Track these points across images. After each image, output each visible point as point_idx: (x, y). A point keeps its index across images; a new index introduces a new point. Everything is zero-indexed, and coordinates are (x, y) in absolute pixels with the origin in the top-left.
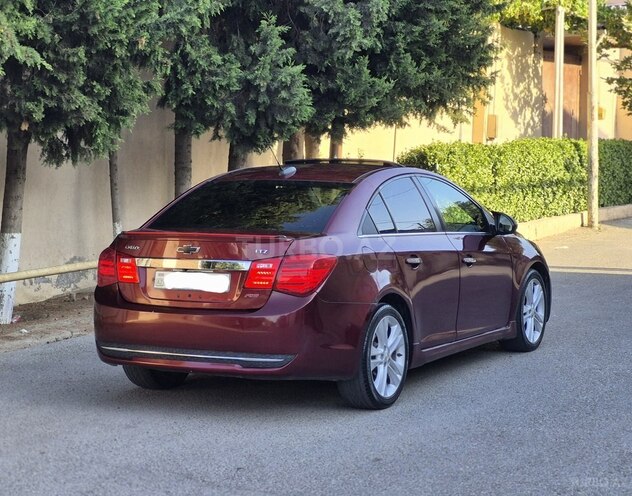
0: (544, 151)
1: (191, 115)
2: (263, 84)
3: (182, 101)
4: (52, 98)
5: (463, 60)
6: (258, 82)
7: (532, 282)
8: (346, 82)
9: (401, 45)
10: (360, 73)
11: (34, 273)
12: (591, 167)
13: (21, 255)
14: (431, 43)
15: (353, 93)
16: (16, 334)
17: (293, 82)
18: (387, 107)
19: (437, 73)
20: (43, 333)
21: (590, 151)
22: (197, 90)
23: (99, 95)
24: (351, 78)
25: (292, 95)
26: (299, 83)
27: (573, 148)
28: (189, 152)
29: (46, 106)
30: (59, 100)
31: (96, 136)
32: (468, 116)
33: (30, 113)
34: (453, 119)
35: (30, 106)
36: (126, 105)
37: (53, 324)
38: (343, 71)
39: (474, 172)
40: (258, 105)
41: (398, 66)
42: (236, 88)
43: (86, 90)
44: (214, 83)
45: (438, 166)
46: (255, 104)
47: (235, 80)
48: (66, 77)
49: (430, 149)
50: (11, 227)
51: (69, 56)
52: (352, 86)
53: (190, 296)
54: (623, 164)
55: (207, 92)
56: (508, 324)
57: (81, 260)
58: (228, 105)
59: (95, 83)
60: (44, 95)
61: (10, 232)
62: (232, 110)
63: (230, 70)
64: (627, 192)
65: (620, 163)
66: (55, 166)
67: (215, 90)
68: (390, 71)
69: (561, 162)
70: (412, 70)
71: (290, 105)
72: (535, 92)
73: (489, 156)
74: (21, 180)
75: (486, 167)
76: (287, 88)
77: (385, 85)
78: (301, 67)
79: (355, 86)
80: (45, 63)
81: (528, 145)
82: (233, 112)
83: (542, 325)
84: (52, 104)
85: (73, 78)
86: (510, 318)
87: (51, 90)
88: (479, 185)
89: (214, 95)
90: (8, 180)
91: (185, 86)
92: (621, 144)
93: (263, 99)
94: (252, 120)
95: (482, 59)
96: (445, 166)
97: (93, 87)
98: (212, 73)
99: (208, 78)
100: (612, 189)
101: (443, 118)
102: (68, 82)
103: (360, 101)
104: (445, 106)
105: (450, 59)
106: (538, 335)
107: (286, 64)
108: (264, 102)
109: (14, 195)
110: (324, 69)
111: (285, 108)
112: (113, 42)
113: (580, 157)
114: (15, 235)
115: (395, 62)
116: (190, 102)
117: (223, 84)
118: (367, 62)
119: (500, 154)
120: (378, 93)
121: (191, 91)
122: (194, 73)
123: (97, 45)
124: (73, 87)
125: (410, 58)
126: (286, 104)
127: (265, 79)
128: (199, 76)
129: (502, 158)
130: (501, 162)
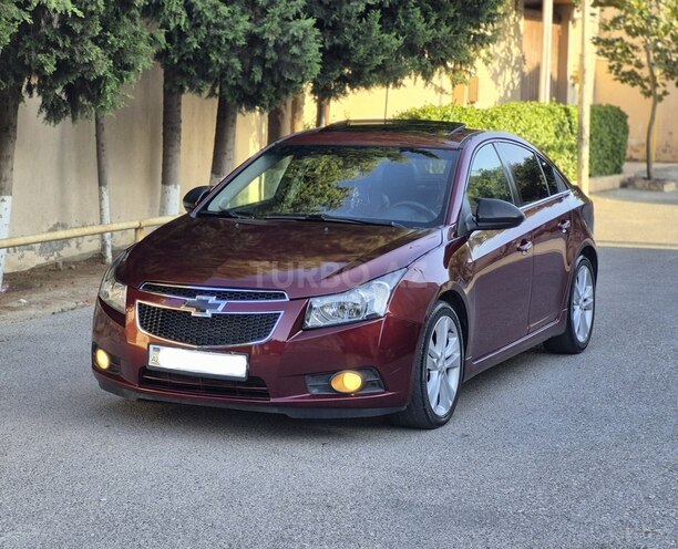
0: (536, 116)
1: (192, 70)
2: (272, 38)
3: (183, 56)
4: (65, 49)
5: (471, 16)
6: (266, 36)
8: (355, 37)
10: (370, 29)
11: (21, 241)
12: (581, 134)
13: (12, 220)
15: (362, 50)
16: (15, 304)
17: (305, 37)
18: (392, 66)
19: (445, 30)
20: (44, 304)
21: (580, 117)
22: (201, 44)
23: (112, 46)
24: (361, 33)
25: (303, 51)
26: (312, 38)
27: (563, 113)
28: (179, 111)
29: (57, 58)
30: (72, 52)
33: (42, 66)
34: (452, 79)
35: (42, 57)
36: (132, 59)
37: (49, 294)
38: (349, 26)
40: (265, 60)
41: (405, 22)
42: (242, 42)
43: (99, 41)
44: (220, 37)
46: (262, 60)
47: (241, 34)
48: (81, 27)
49: (424, 111)
50: (1, 189)
52: (361, 42)
54: (610, 132)
55: (212, 46)
57: (64, 226)
58: (233, 60)
59: (109, 34)
60: (56, 46)
62: (239, 67)
63: (237, 22)
64: (613, 161)
65: (608, 129)
66: (53, 123)
67: (220, 44)
68: (398, 27)
69: (552, 129)
70: (421, 26)
71: (300, 62)
72: (515, 51)
74: (12, 138)
76: (298, 43)
77: (394, 41)
78: (311, 21)
79: (365, 42)
80: (76, 10)
81: (519, 109)
84: (64, 56)
85: (88, 27)
87: (64, 41)
89: (218, 50)
91: (189, 40)
92: (609, 110)
93: (270, 54)
94: (258, 77)
95: (491, 15)
97: (106, 38)
98: (218, 26)
99: (212, 32)
100: (599, 158)
101: (442, 79)
102: (82, 32)
103: (367, 59)
104: (445, 66)
105: (458, 15)
107: (297, 16)
108: (272, 59)
109: (5, 155)
110: (331, 24)
111: (293, 65)
113: (570, 122)
114: (6, 198)
115: (404, 17)
116: (191, 57)
117: (231, 37)
118: (378, 16)
119: (493, 119)
120: (387, 50)
121: (195, 45)
122: (198, 25)
124: (86, 38)
125: (419, 13)
126: (295, 61)
127: (272, 33)
128: (204, 28)
129: (495, 122)
130: (494, 127)
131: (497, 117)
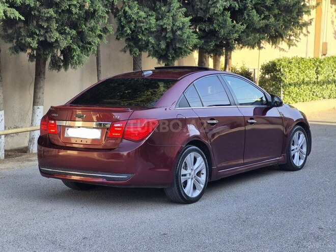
2: (169, 27)
4: (42, 35)
6: (165, 26)
7: (297, 133)
8: (219, 26)
9: (250, 6)
10: (226, 21)
14: (267, 4)
15: (222, 32)
17: (184, 26)
18: (245, 39)
19: (271, 20)
22: (132, 31)
23: (69, 33)
24: (222, 23)
25: (183, 33)
26: (187, 26)
29: (38, 39)
30: (45, 37)
31: (74, 56)
32: (296, 43)
33: (29, 44)
34: (288, 44)
35: (29, 40)
36: (90, 40)
38: (217, 20)
39: (304, 72)
40: (167, 38)
41: (248, 17)
42: (154, 29)
44: (141, 27)
45: (282, 70)
46: (165, 38)
47: (153, 25)
48: (46, 24)
49: (279, 61)
50: (37, 103)
51: (45, 14)
52: (222, 27)
53: (81, 141)
55: (139, 32)
56: (281, 156)
58: (150, 38)
60: (35, 33)
61: (37, 105)
63: (150, 20)
66: (57, 71)
67: (142, 31)
68: (244, 19)
70: (257, 19)
71: (183, 38)
73: (314, 64)
74: (42, 79)
75: (311, 70)
76: (180, 29)
77: (241, 27)
78: (189, 18)
79: (224, 28)
80: (21, 17)
82: (153, 42)
83: (305, 156)
84: (42, 39)
85: (51, 25)
86: (282, 152)
87: (40, 31)
88: (307, 79)
89: (142, 33)
90: (36, 78)
91: (125, 29)
93: (169, 35)
94: (163, 46)
96: (286, 69)
98: (140, 22)
99: (138, 25)
101: (283, 44)
102: (48, 27)
105: (280, 12)
106: (302, 161)
107: (181, 16)
108: (169, 37)
109: (39, 86)
110: (207, 19)
111: (181, 40)
112: (70, 6)
114: (40, 107)
115: (248, 15)
116: (130, 37)
117: (147, 27)
118: (229, 15)
119: (320, 63)
120: (237, 31)
121: (129, 31)
122: (130, 22)
123: (61, 7)
124: (52, 30)
125: (255, 12)
126: (181, 38)
127: (169, 25)
128: (133, 23)
129: (321, 65)
130: (321, 67)
131: (323, 62)
